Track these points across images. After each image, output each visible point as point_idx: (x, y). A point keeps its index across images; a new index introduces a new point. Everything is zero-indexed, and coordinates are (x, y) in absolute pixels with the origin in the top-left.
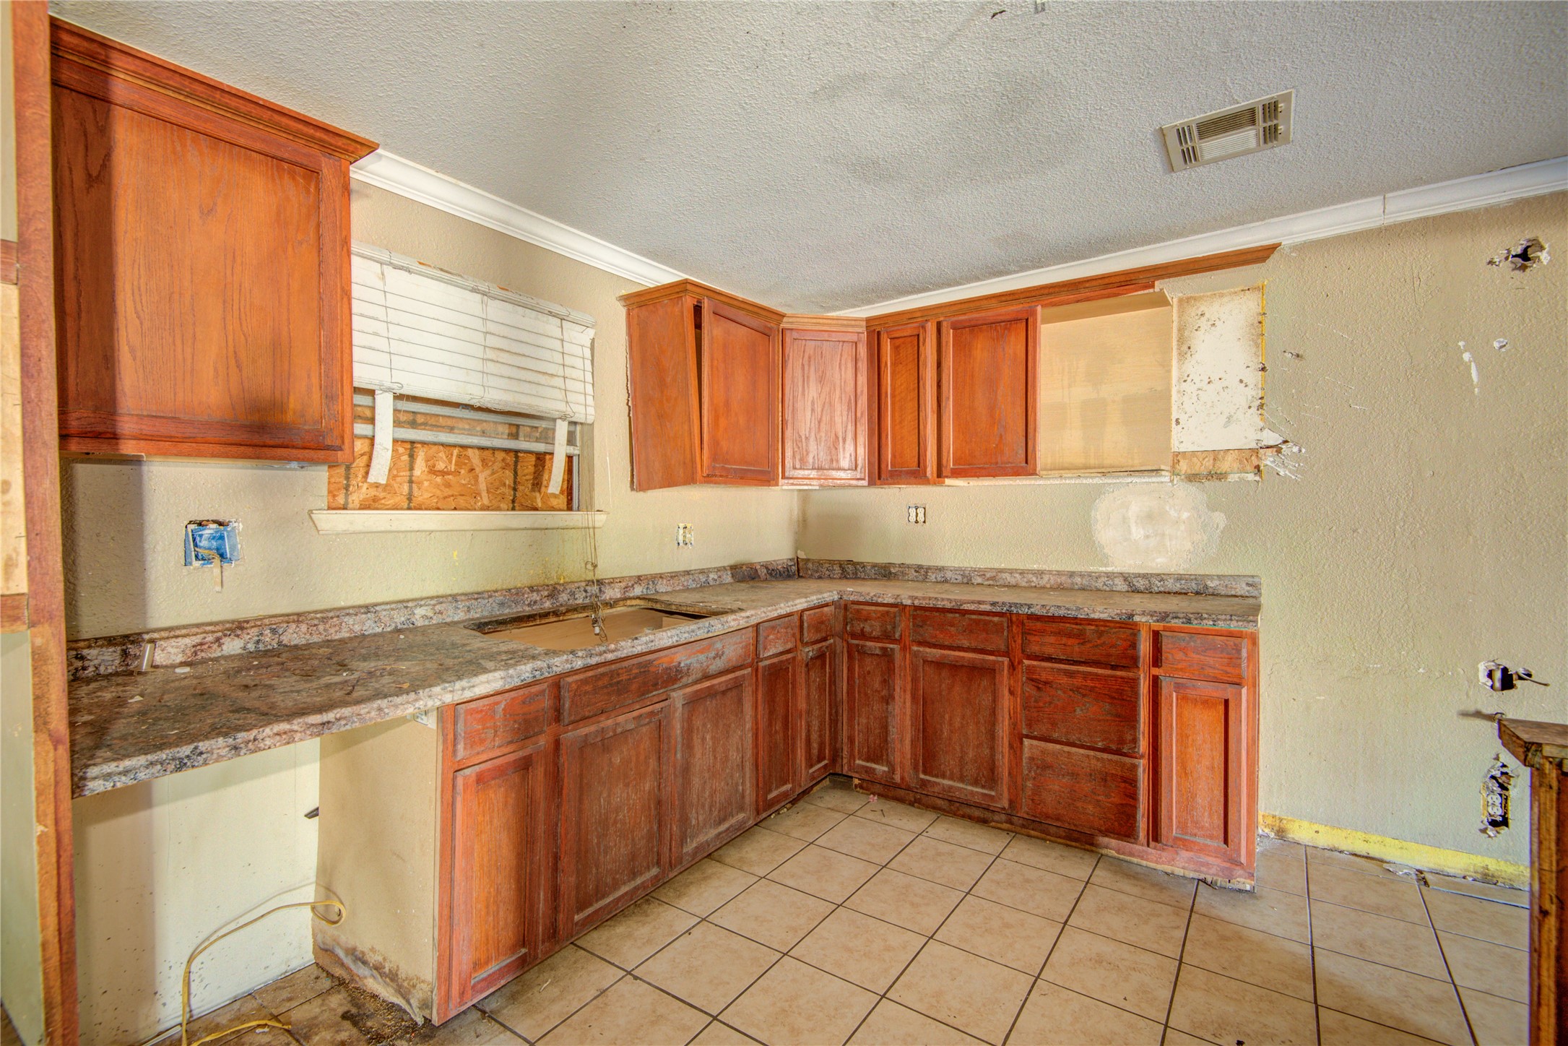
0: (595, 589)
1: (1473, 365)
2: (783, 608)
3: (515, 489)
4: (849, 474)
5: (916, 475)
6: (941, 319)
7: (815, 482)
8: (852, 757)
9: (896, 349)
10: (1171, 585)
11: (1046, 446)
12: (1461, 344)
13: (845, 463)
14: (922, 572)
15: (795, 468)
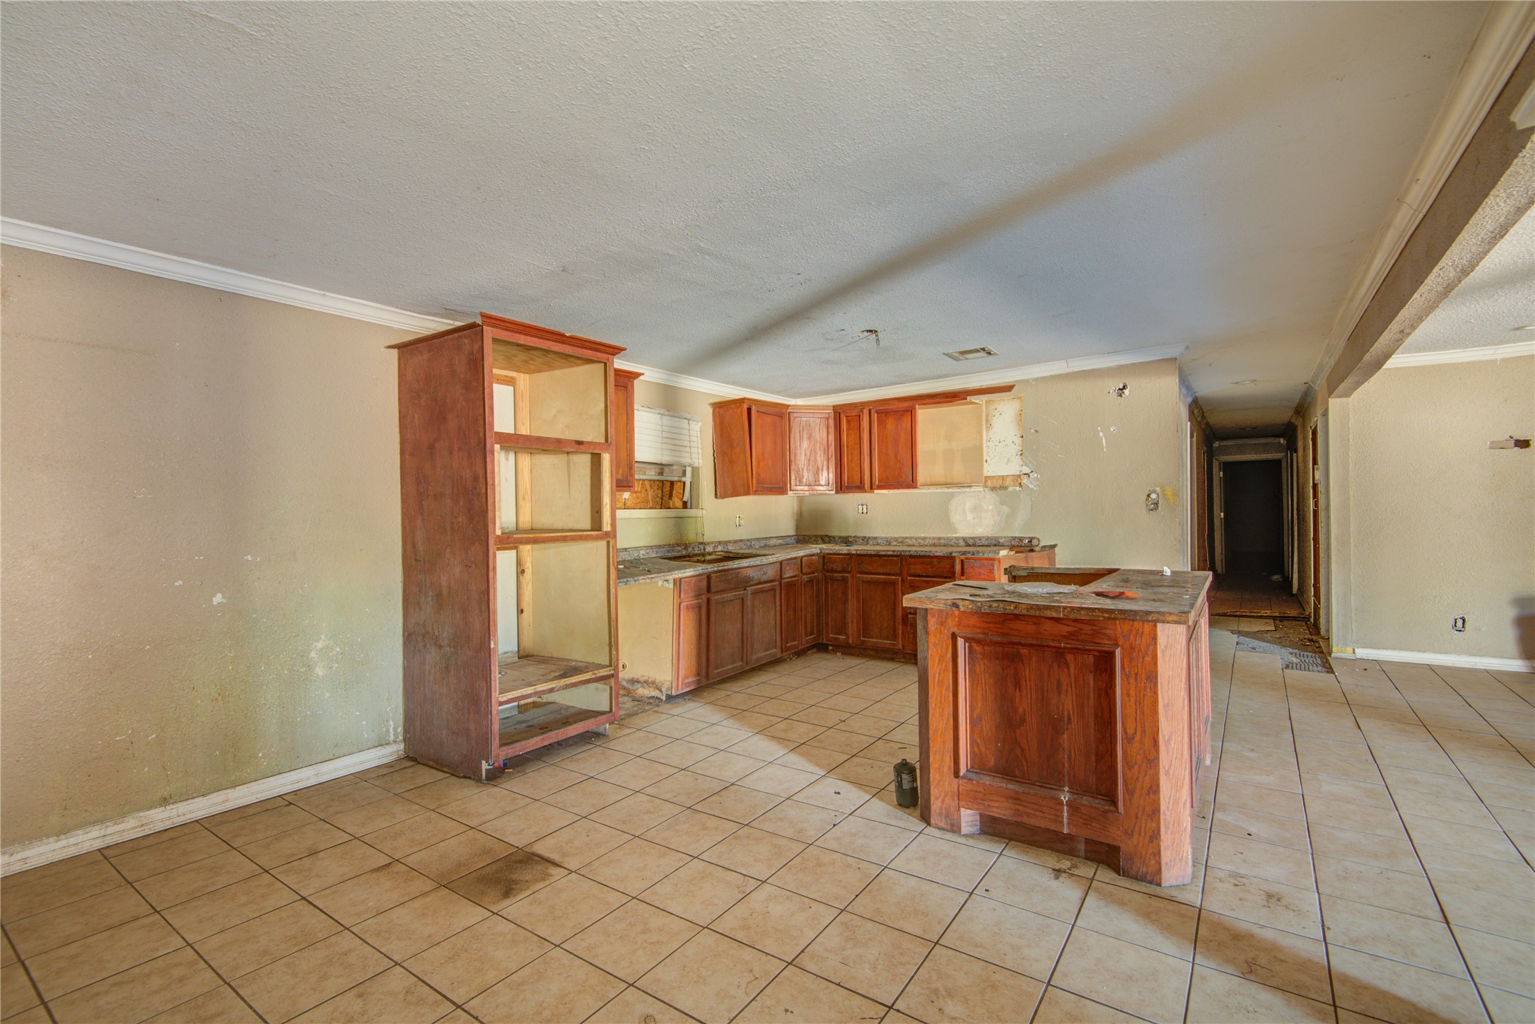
0: (702, 547)
1: (1104, 438)
2: (793, 555)
3: (662, 499)
4: (825, 488)
5: (860, 488)
6: (871, 408)
7: (807, 493)
8: (828, 633)
9: (848, 422)
10: (984, 542)
11: (922, 474)
12: (1099, 428)
13: (823, 482)
14: (866, 540)
15: (796, 485)
